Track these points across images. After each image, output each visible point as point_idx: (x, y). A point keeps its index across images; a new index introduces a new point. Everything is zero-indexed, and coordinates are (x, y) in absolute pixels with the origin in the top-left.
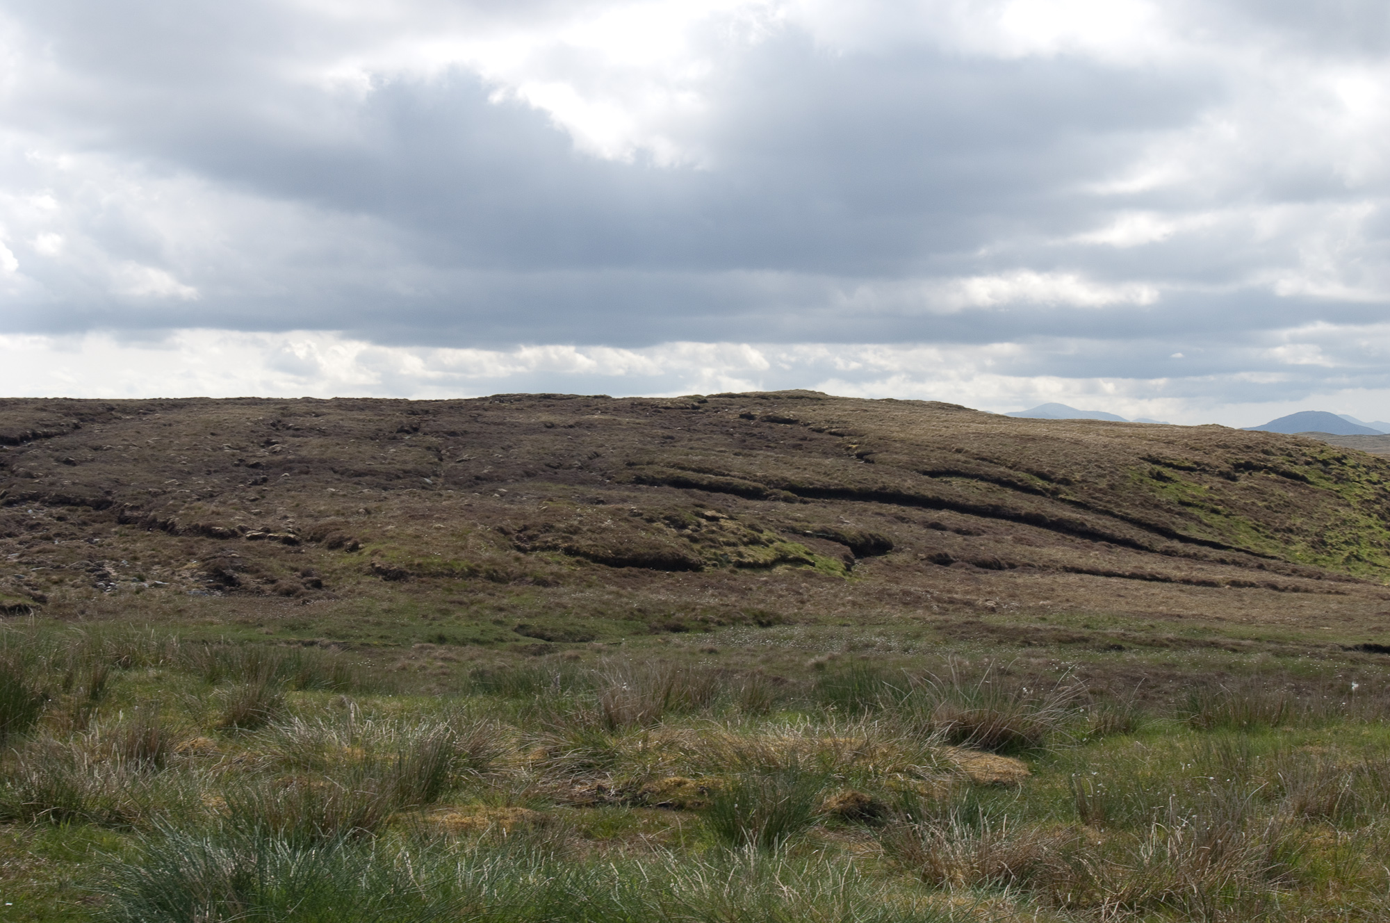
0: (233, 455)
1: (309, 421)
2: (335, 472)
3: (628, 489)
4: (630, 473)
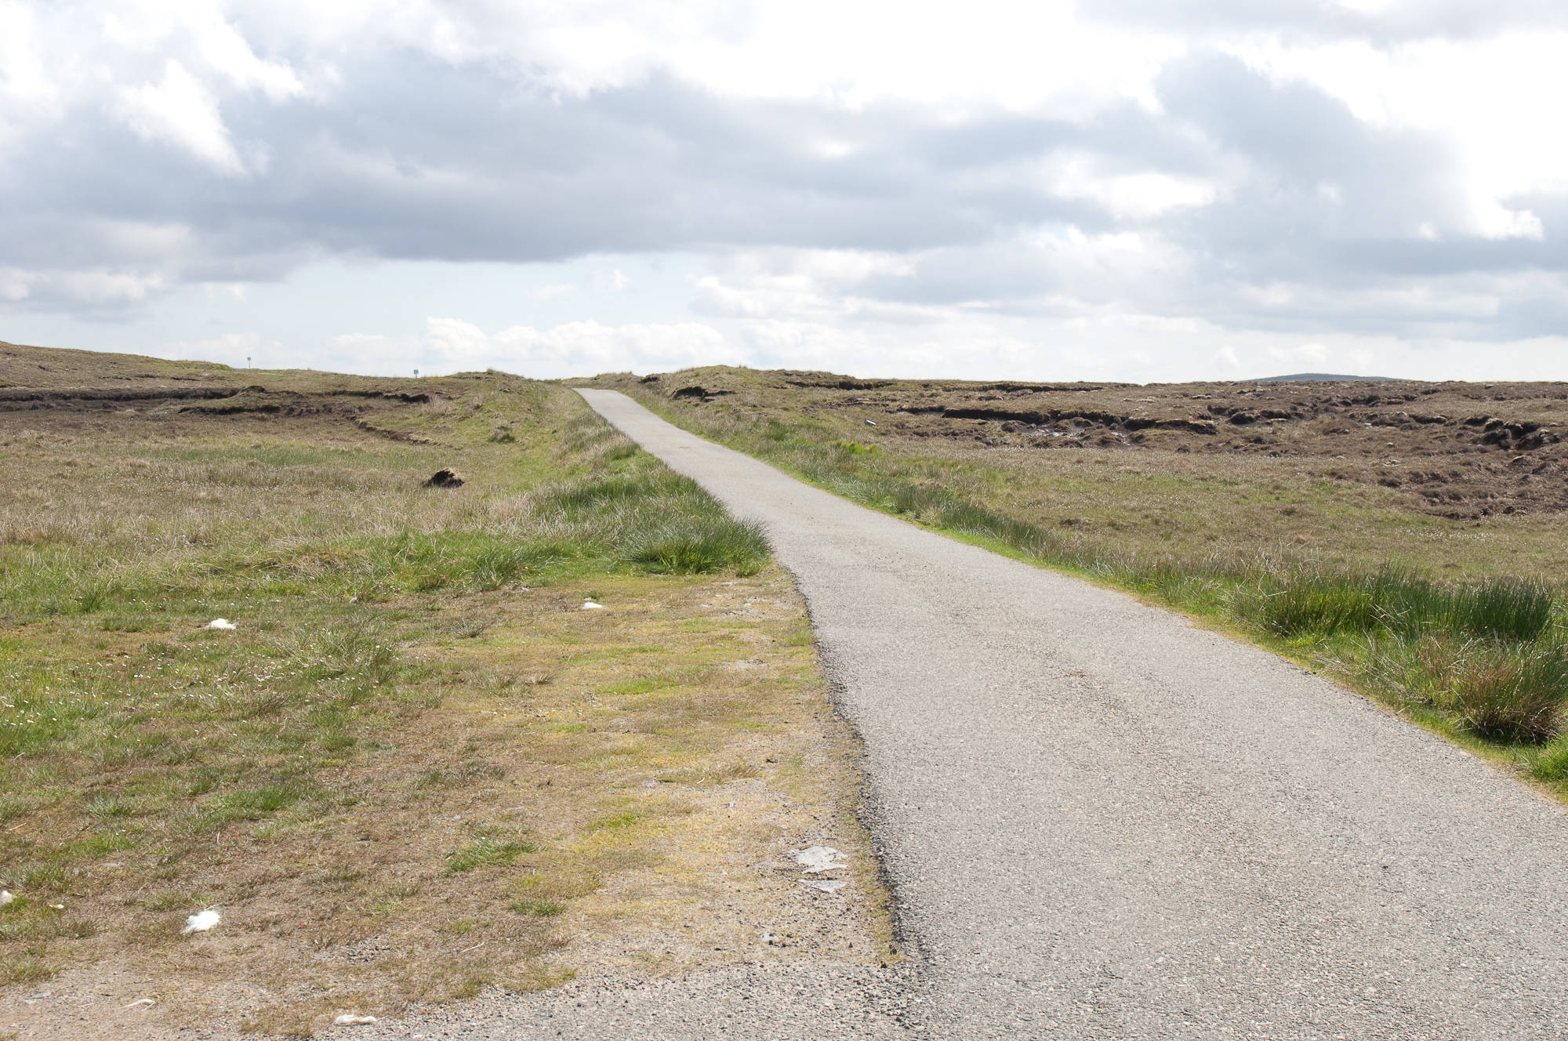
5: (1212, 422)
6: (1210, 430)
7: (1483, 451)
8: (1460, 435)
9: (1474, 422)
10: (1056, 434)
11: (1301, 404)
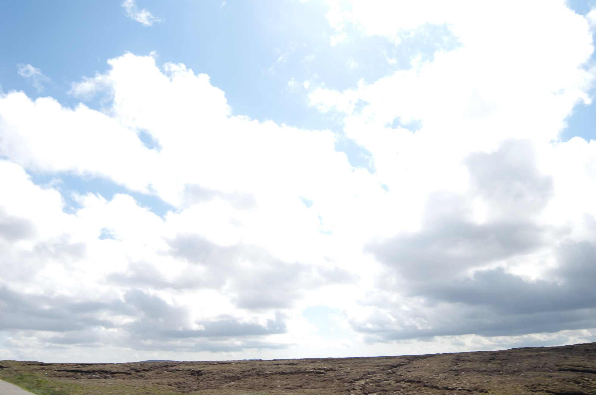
0: (449, 368)
1: (466, 358)
2: (476, 371)
3: (558, 373)
4: (557, 368)
5: (130, 372)
6: (130, 374)
7: (190, 377)
8: (185, 373)
9: (189, 370)
10: (94, 376)
11: (151, 367)
